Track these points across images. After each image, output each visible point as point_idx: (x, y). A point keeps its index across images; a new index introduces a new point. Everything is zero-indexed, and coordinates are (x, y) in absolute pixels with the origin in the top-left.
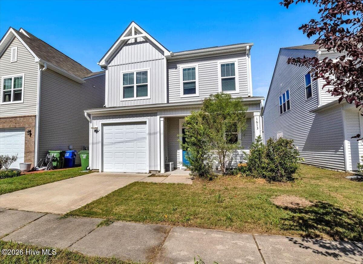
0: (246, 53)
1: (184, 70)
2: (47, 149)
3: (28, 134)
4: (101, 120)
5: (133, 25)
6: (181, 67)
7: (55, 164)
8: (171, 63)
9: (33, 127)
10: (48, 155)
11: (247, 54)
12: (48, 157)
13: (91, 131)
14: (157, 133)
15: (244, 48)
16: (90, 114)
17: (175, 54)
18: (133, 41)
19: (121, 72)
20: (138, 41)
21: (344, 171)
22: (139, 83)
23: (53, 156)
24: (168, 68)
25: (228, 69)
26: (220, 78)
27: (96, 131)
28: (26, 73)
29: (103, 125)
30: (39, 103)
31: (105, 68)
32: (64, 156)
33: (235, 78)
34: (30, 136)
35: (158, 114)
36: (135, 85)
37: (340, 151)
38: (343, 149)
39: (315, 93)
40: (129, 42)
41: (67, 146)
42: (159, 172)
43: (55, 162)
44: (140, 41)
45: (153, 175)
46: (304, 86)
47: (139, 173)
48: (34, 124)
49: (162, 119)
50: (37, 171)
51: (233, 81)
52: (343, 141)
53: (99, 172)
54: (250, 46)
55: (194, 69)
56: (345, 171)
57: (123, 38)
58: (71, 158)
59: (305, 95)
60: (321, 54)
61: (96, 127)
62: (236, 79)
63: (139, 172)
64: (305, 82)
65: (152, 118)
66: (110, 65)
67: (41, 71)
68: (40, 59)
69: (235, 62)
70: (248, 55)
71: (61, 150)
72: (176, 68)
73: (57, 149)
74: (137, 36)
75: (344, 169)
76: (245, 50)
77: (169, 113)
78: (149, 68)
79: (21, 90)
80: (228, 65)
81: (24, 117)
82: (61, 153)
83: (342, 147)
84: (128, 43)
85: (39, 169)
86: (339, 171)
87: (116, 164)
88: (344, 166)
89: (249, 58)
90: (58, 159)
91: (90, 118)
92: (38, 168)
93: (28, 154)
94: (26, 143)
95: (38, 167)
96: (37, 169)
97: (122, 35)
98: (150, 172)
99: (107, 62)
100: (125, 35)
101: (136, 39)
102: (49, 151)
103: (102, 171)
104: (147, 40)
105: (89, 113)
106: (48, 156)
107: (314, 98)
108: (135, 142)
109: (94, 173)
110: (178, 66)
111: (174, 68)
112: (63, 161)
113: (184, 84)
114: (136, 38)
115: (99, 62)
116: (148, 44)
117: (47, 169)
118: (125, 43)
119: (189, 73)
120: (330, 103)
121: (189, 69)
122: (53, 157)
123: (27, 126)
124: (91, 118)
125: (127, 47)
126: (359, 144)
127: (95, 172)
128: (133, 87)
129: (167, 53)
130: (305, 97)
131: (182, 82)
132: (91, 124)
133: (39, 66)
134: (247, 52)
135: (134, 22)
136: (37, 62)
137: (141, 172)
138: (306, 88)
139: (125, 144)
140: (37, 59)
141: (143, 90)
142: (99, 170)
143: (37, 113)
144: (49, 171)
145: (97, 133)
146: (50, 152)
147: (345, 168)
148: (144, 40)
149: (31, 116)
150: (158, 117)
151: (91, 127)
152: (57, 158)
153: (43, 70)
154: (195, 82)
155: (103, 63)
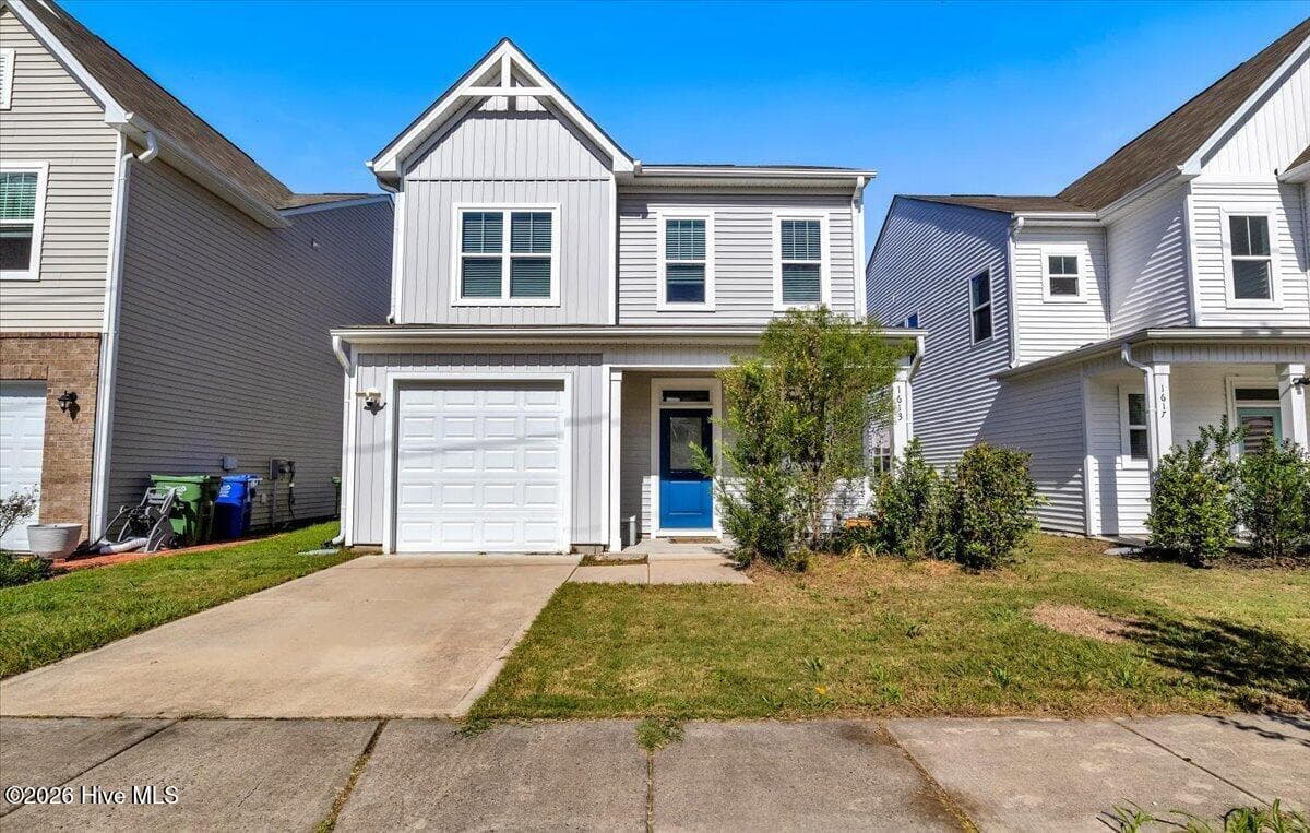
0: (852, 196)
1: (671, 224)
2: (147, 468)
3: (64, 409)
4: (393, 368)
5: (507, 52)
6: (661, 213)
7: (178, 526)
8: (633, 198)
9: (88, 378)
10: (151, 492)
11: (856, 202)
12: (150, 501)
13: (352, 407)
14: (599, 419)
15: (848, 183)
16: (350, 344)
17: (646, 171)
18: (503, 106)
19: (456, 205)
20: (520, 107)
21: (1082, 537)
22: (519, 251)
23: (175, 496)
24: (620, 212)
25: (801, 238)
26: (778, 261)
27: (374, 407)
28: (53, 162)
29: (401, 385)
30: (115, 284)
31: (393, 182)
32: (214, 495)
33: (819, 265)
34: (73, 416)
35: (604, 360)
36: (506, 255)
37: (1071, 483)
38: (1083, 480)
39: (1001, 328)
40: (488, 106)
41: (217, 456)
42: (606, 547)
43: (182, 518)
44: (527, 111)
45: (588, 561)
46: (969, 306)
47: (536, 554)
48: (90, 369)
49: (619, 376)
50: (105, 554)
51: (813, 273)
52: (1084, 457)
53: (381, 553)
54: (867, 179)
55: (701, 224)
56: (1085, 535)
57: (467, 89)
58: (237, 503)
59: (970, 331)
60: (1025, 227)
61: (375, 390)
62: (822, 268)
63: (533, 551)
64: (971, 296)
65: (585, 371)
66: (414, 174)
67: (128, 160)
68: (130, 116)
69: (821, 219)
70: (858, 203)
71: (204, 473)
72: (645, 215)
73: (186, 469)
74: (519, 90)
75: (1082, 531)
76: (853, 188)
77: (640, 357)
78: (558, 205)
79: (29, 228)
80: (801, 225)
81: (44, 337)
82: (203, 486)
83: (1078, 472)
84: (481, 109)
85: (115, 548)
86: (1067, 534)
87: (445, 524)
88: (1081, 524)
89: (859, 211)
90: (193, 507)
91: (349, 358)
92: (106, 542)
93: (60, 486)
94: (48, 445)
95: (108, 539)
96: (103, 545)
97: (466, 76)
98: (574, 551)
99: (403, 162)
100: (476, 79)
101: (512, 100)
102: (154, 477)
103: (393, 551)
104: (551, 111)
105: (347, 340)
106: (152, 496)
107: (998, 340)
108: (521, 447)
109: (365, 557)
110: (650, 209)
111: (637, 214)
112: (212, 514)
113: (670, 268)
114: (515, 97)
115: (375, 160)
116: (555, 123)
117: (151, 548)
118: (472, 109)
119: (685, 235)
120: (1054, 358)
121: (686, 224)
122: (175, 499)
123: (54, 373)
124: (354, 358)
125: (480, 123)
126: (1118, 467)
127: (367, 553)
128: (498, 261)
129: (622, 164)
130: (970, 336)
131: (662, 262)
132: (354, 380)
133: (119, 139)
134: (856, 195)
135: (511, 42)
136: (112, 126)
137: (544, 551)
138: (974, 313)
139: (480, 453)
140: (117, 114)
141: (532, 275)
142: (381, 545)
143: (107, 325)
144: (160, 553)
145: (375, 414)
146: (156, 482)
147: (1085, 528)
148: (542, 109)
149: (78, 337)
150: (606, 368)
151: (353, 391)
152: (187, 505)
153: (141, 158)
154: (701, 268)
155: (388, 164)
